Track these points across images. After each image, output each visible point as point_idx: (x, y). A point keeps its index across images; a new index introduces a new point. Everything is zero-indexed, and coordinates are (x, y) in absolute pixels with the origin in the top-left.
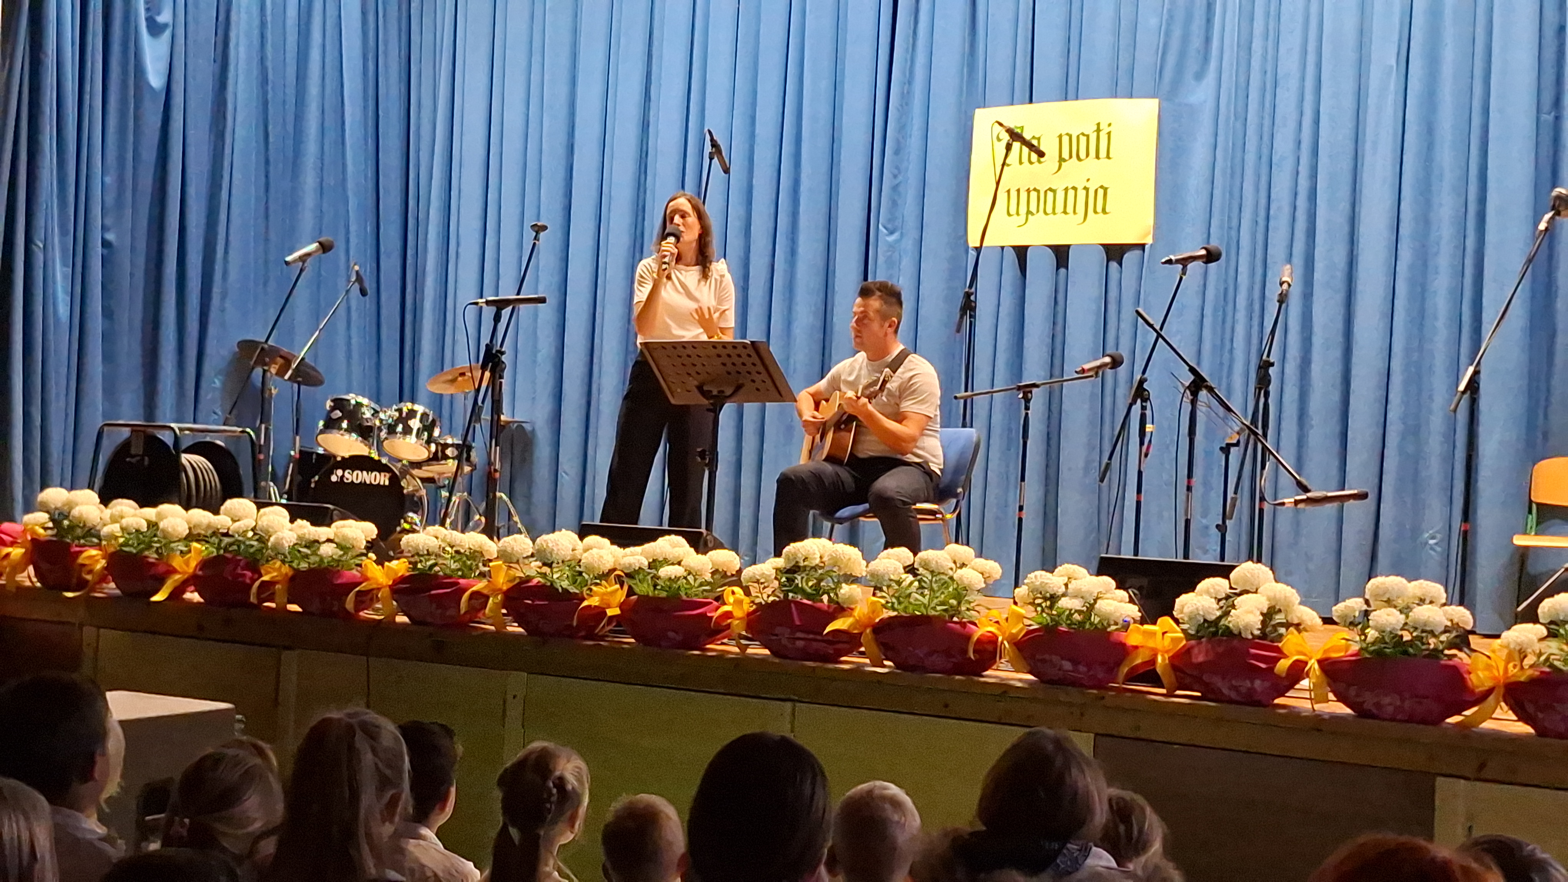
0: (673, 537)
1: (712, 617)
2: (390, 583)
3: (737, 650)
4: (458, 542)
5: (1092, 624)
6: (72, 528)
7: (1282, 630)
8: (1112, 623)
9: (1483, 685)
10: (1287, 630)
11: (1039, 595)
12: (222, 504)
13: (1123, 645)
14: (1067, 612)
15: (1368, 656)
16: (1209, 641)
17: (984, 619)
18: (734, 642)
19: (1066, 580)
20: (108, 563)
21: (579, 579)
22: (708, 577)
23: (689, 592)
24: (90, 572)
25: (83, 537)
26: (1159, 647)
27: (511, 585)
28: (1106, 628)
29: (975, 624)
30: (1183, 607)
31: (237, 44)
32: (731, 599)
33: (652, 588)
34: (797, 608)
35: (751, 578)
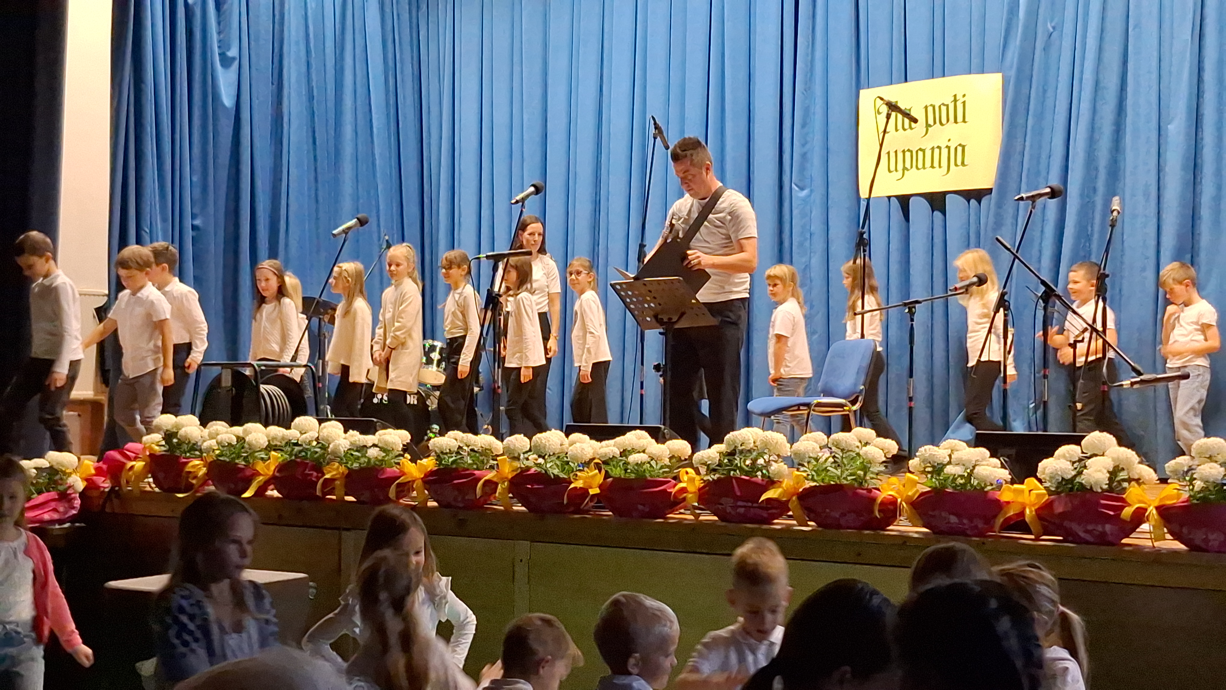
0: (638, 431)
1: (671, 492)
2: (422, 476)
3: (692, 517)
4: (472, 442)
5: (972, 486)
6: (180, 444)
7: (1125, 485)
8: (988, 484)
10: (1129, 484)
11: (929, 465)
12: (292, 421)
13: (997, 501)
14: (951, 478)
15: (1195, 501)
16: (1067, 495)
17: (885, 486)
18: (689, 512)
19: (949, 452)
20: (208, 470)
21: (567, 467)
22: (667, 462)
23: (653, 474)
24: (195, 477)
25: (189, 452)
26: (1027, 502)
27: (515, 473)
28: (983, 488)
29: (878, 490)
30: (1045, 469)
31: (289, 68)
32: (685, 478)
33: (623, 472)
34: (737, 482)
35: (700, 460)
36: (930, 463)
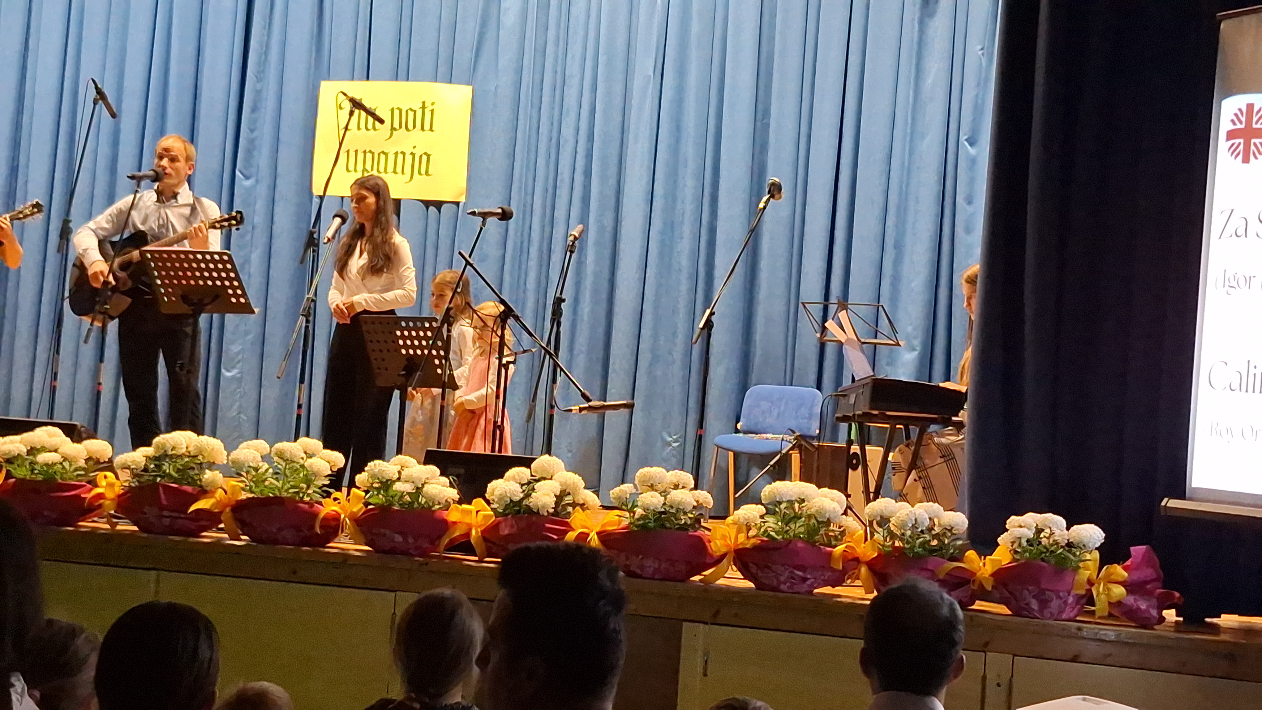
0: (50, 428)
1: (85, 498)
3: (108, 526)
5: (419, 504)
7: (570, 509)
8: (437, 503)
9: (720, 551)
10: (574, 509)
11: (377, 481)
13: (445, 522)
14: (399, 495)
15: (636, 528)
16: (512, 517)
18: (105, 520)
19: (400, 467)
22: (82, 463)
23: (65, 476)
26: (474, 522)
28: (430, 507)
29: (321, 505)
30: (494, 490)
32: (104, 483)
33: (30, 473)
34: (164, 490)
35: (123, 464)
36: (378, 479)
